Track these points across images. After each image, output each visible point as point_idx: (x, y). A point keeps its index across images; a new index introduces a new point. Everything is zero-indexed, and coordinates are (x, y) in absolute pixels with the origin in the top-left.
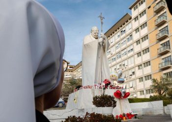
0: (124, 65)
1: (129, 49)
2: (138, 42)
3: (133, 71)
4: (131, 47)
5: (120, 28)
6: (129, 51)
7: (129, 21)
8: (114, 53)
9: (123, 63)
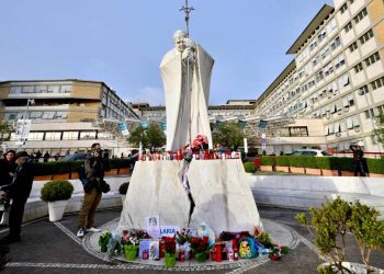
0: (331, 91)
1: (336, 62)
2: (353, 46)
3: (350, 98)
4: (341, 58)
5: (317, 31)
6: (338, 66)
7: (331, 16)
8: (310, 73)
9: (329, 88)
